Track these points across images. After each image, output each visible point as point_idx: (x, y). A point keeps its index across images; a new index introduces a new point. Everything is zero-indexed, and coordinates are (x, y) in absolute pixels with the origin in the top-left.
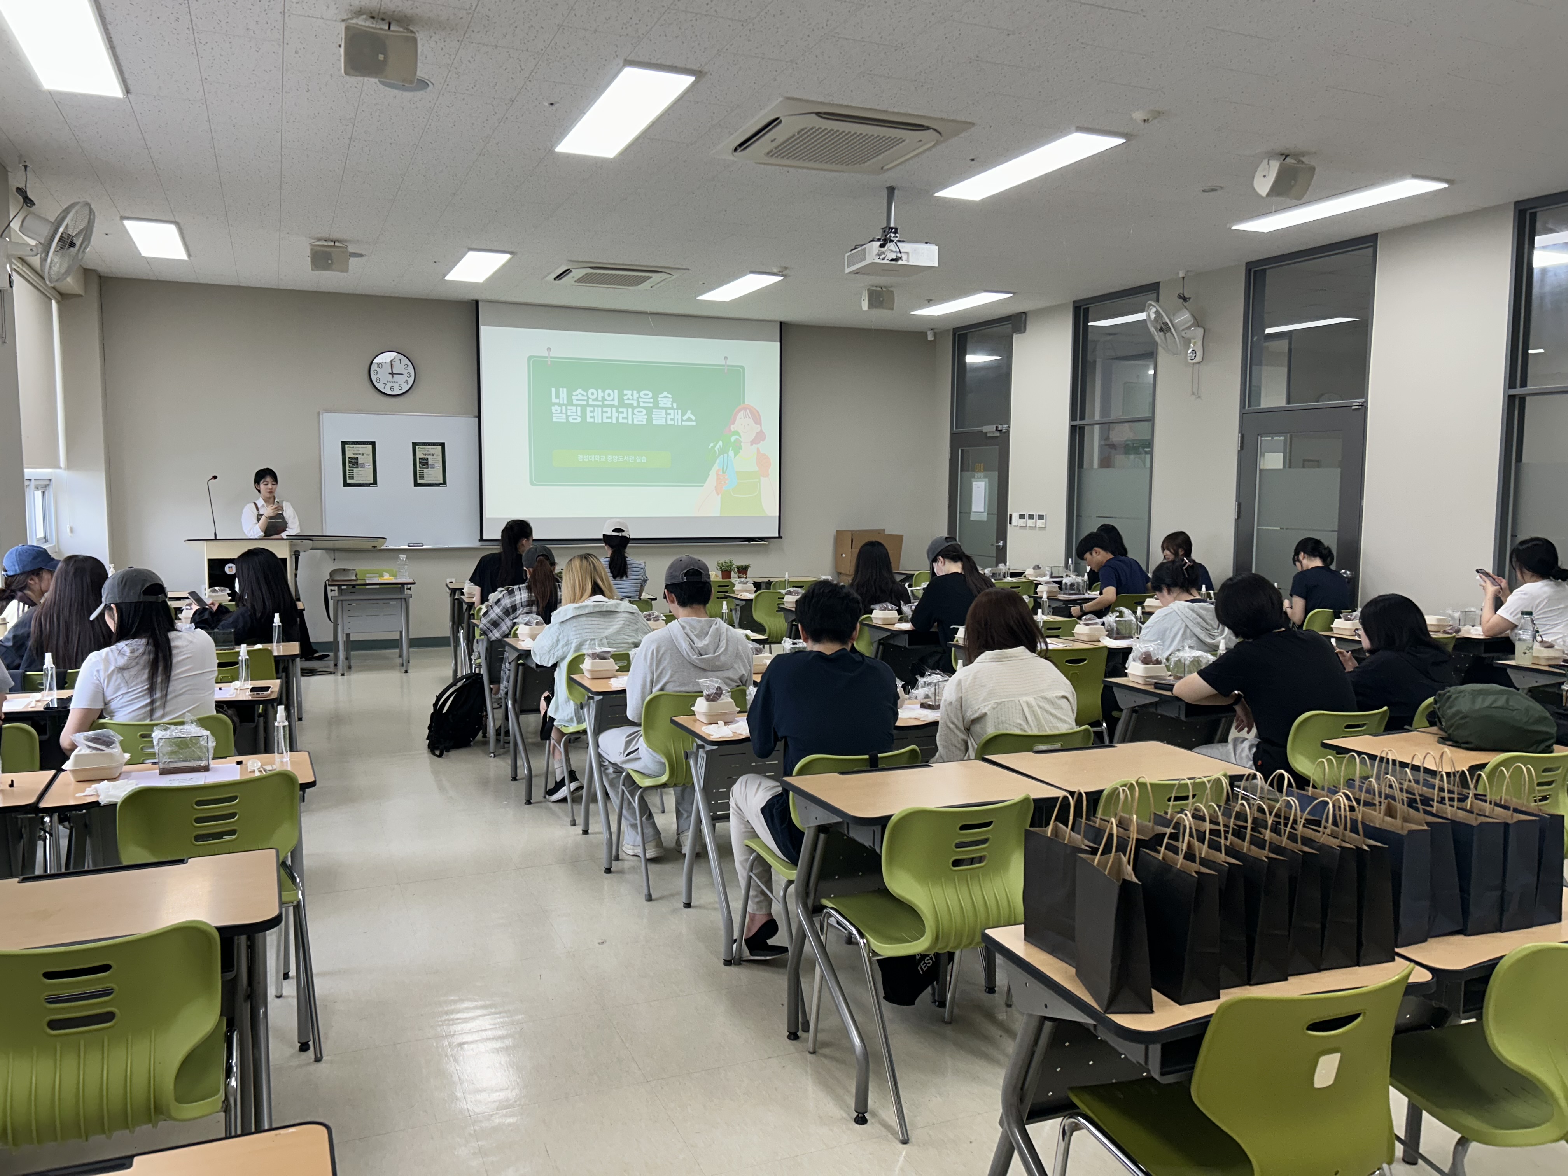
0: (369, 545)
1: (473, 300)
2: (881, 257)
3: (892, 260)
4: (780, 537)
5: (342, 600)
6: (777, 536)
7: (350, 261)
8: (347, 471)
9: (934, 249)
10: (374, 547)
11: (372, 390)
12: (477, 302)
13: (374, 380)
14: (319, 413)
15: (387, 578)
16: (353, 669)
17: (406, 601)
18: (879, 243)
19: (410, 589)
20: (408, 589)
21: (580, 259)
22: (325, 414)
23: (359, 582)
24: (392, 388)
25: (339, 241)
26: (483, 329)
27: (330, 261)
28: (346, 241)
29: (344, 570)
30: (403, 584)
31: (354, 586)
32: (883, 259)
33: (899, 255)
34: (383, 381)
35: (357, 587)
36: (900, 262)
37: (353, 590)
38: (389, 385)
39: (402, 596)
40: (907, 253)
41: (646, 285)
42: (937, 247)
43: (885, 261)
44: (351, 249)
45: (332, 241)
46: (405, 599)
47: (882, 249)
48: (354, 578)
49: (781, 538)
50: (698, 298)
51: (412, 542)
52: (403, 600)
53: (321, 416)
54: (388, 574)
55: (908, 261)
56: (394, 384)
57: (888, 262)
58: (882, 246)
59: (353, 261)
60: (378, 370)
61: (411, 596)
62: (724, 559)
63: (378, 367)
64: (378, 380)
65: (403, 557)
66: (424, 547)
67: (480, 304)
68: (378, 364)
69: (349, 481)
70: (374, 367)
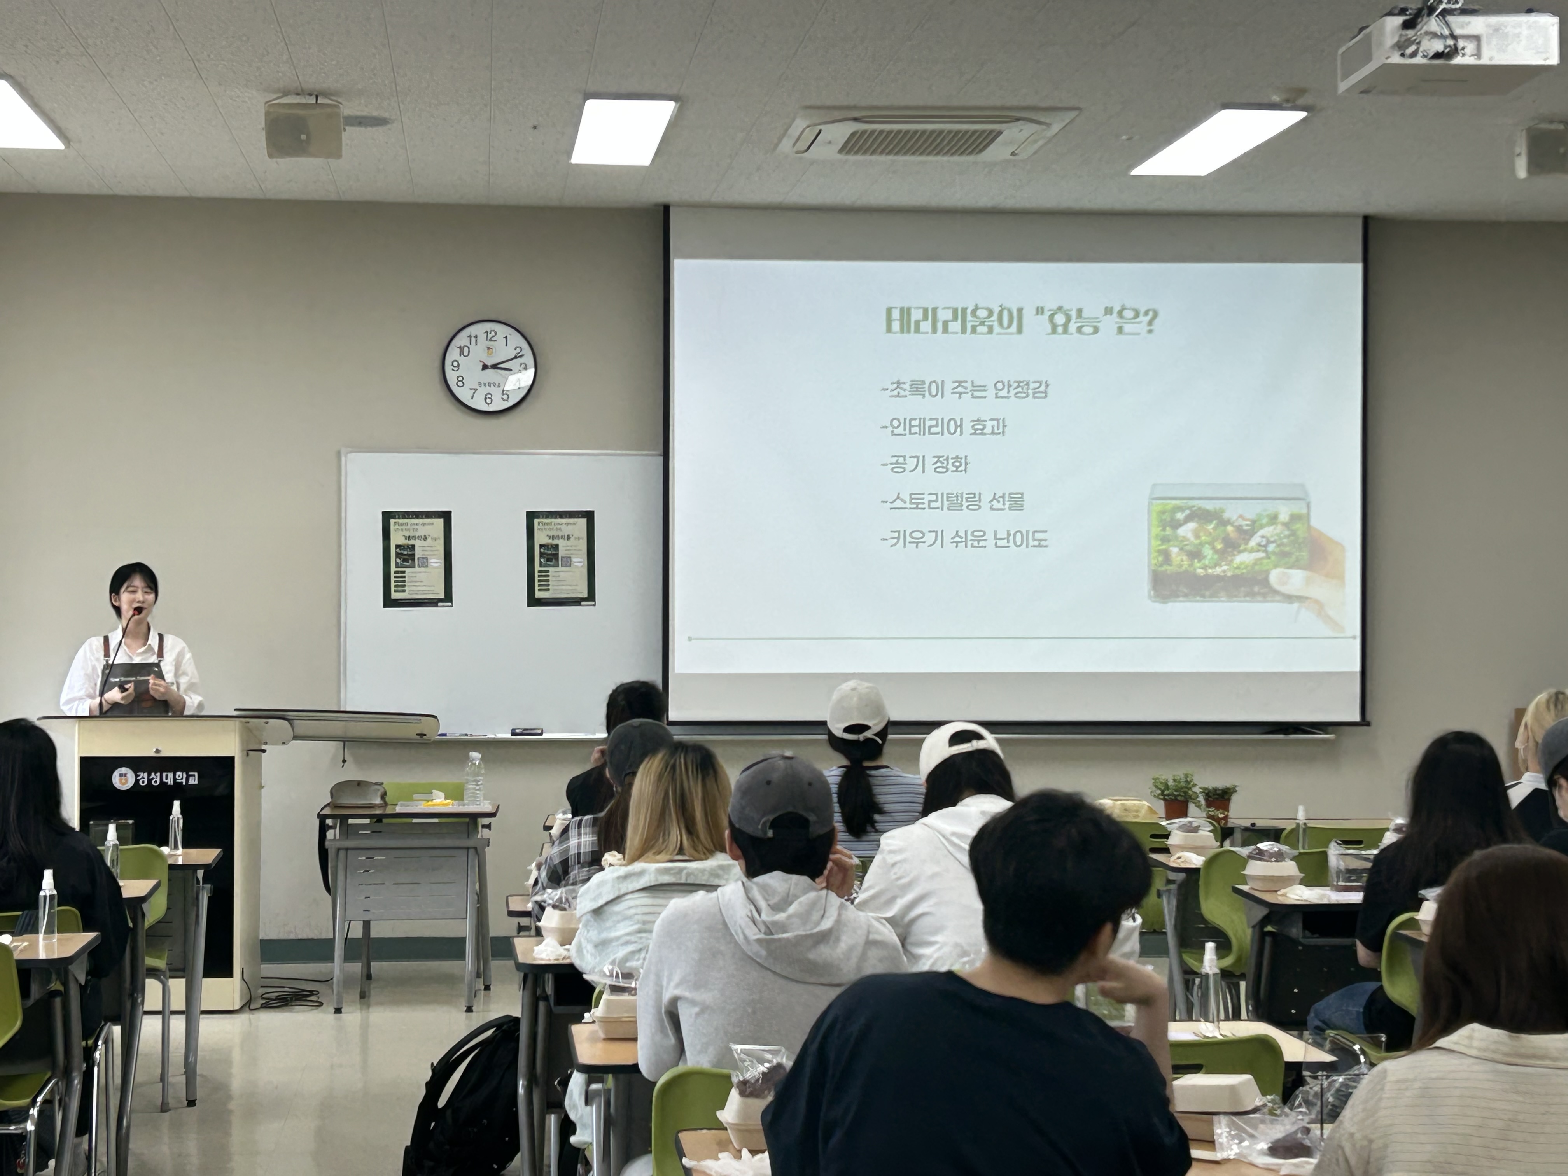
0: (410, 731)
1: (657, 205)
2: (1409, 51)
3: (1438, 55)
4: (1364, 722)
5: (347, 849)
6: (1357, 718)
7: (344, 135)
8: (393, 575)
9: (1549, 24)
10: (422, 735)
11: (448, 405)
12: (666, 208)
13: (452, 381)
14: (339, 454)
15: (440, 802)
16: (373, 999)
17: (478, 852)
18: (1400, 20)
19: (488, 827)
20: (484, 826)
21: (828, 103)
22: (351, 456)
23: (389, 810)
24: (487, 398)
25: (325, 94)
26: (679, 266)
27: (303, 137)
28: (337, 93)
29: (359, 783)
30: (474, 817)
31: (379, 819)
32: (1414, 54)
33: (1450, 42)
34: (470, 382)
35: (385, 821)
36: (1458, 60)
37: (378, 827)
38: (482, 392)
39: (470, 843)
40: (1477, 38)
41: (996, 152)
42: (1555, 20)
43: (1418, 60)
44: (349, 109)
45: (310, 95)
46: (476, 849)
47: (1410, 33)
48: (378, 801)
49: (1368, 724)
50: (1136, 172)
51: (520, 726)
52: (471, 852)
53: (343, 459)
54: (442, 795)
55: (1478, 54)
56: (492, 390)
57: (1424, 61)
58: (1408, 25)
59: (351, 136)
60: (462, 360)
61: (488, 843)
62: (1171, 774)
63: (462, 353)
64: (461, 380)
65: (475, 755)
66: (545, 736)
67: (672, 209)
68: (461, 349)
69: (395, 596)
70: (453, 354)
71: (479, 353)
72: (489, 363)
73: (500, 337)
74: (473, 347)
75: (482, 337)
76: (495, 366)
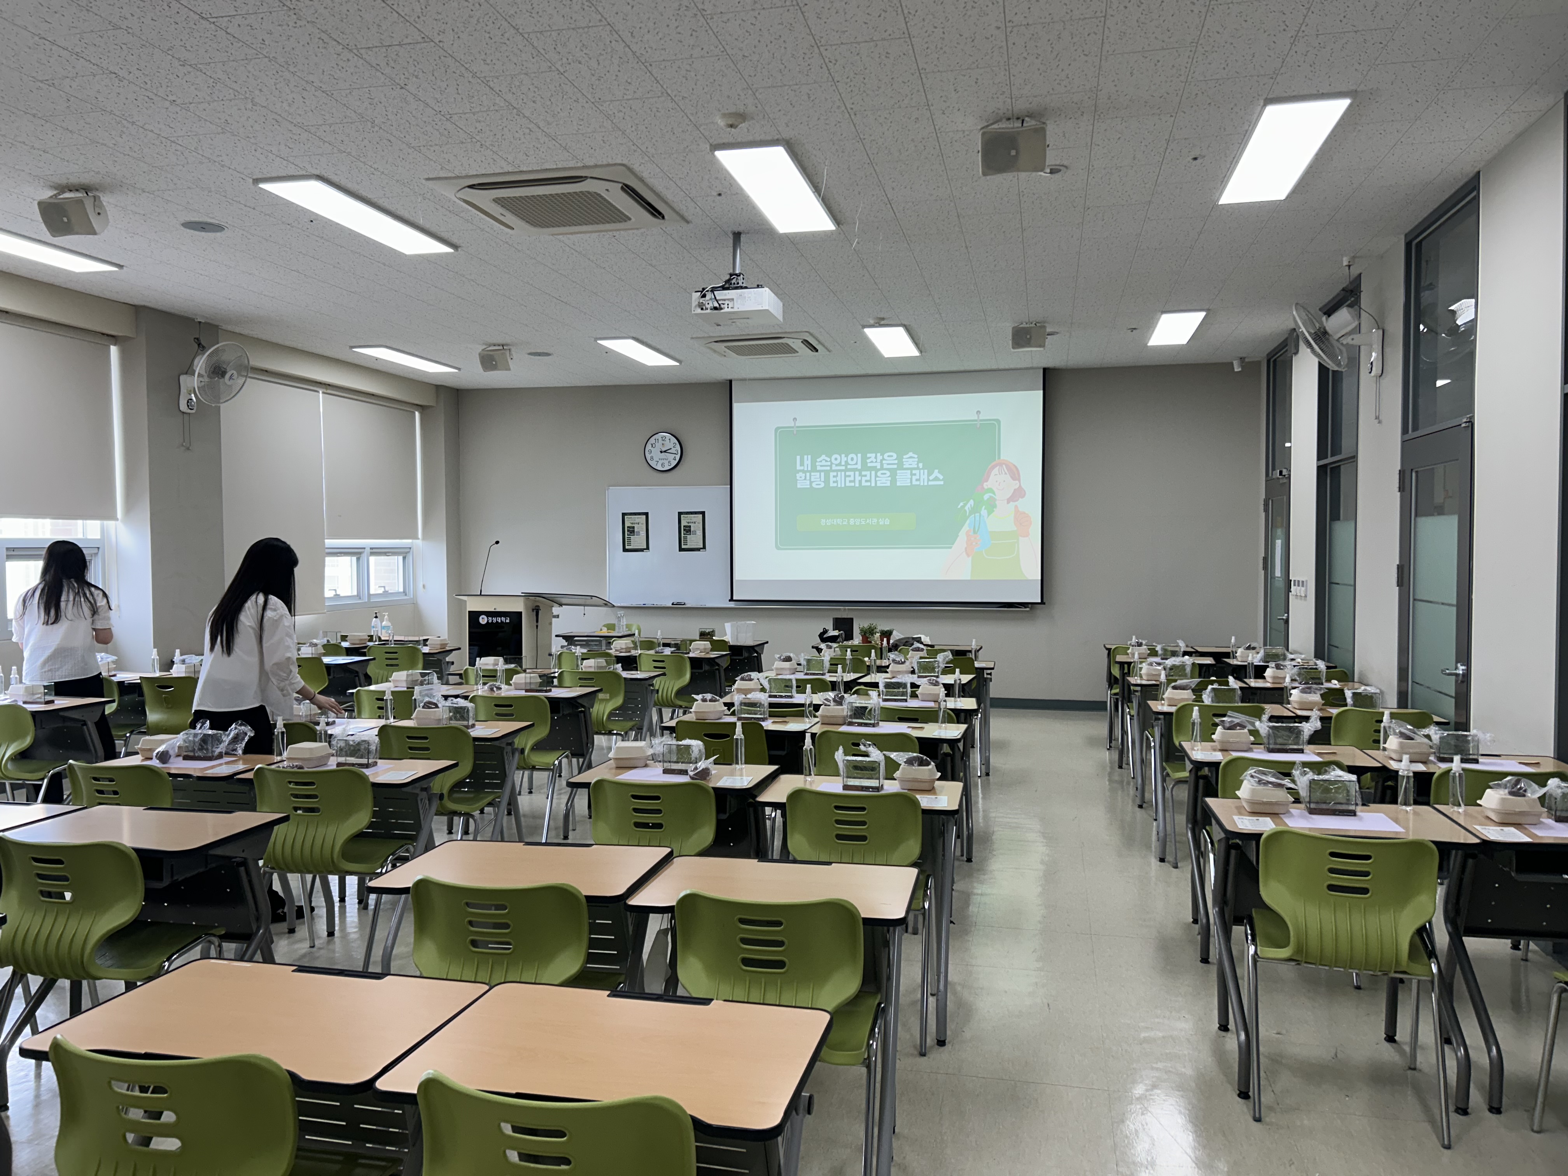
1: (727, 380)
4: (1042, 603)
6: (1039, 601)
8: (626, 539)
11: (647, 468)
12: (731, 381)
13: (648, 458)
14: (604, 488)
22: (609, 488)
24: (662, 465)
25: (507, 345)
26: (735, 406)
34: (656, 459)
38: (660, 462)
49: (1045, 603)
56: (664, 461)
60: (652, 449)
64: (652, 458)
66: (687, 605)
67: (733, 383)
68: (652, 445)
69: (627, 547)
70: (649, 447)
71: (659, 446)
72: (664, 449)
73: (667, 439)
74: (657, 444)
75: (660, 439)
76: (665, 452)
